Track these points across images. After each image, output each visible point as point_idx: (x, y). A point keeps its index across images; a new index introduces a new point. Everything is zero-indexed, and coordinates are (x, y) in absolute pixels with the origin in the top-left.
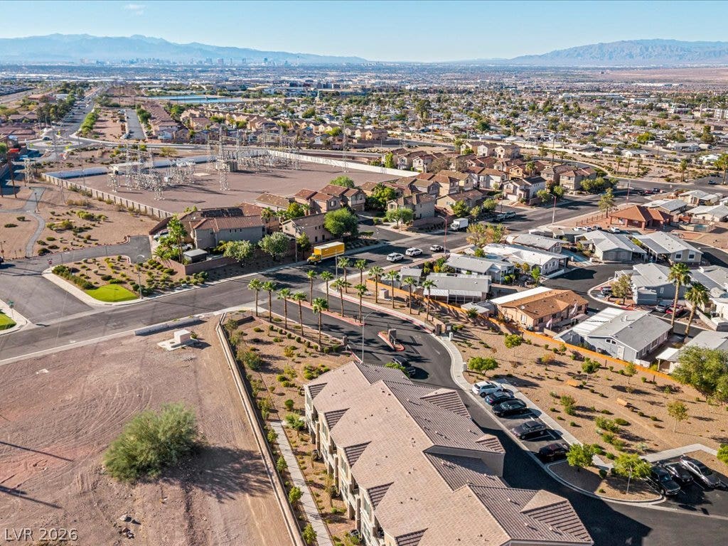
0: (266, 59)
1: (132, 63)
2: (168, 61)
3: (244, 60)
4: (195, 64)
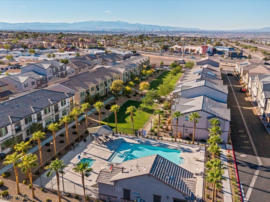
0: (160, 29)
1: (114, 30)
2: (126, 30)
3: (153, 29)
4: (135, 30)
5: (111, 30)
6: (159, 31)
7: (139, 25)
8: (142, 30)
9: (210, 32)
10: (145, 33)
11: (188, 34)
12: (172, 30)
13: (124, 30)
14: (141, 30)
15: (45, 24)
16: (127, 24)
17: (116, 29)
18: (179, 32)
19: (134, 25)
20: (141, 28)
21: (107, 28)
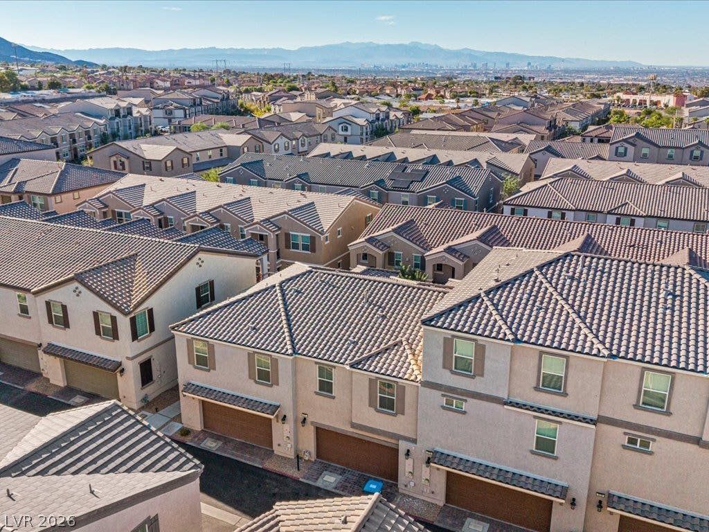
0: (529, 64)
2: (436, 66)
3: (508, 64)
4: (460, 68)
5: (397, 66)
6: (526, 68)
7: (470, 54)
9: (672, 73)
10: (489, 73)
11: (608, 76)
12: (563, 66)
13: (431, 66)
14: (475, 66)
15: (230, 53)
16: (437, 51)
17: (409, 64)
18: (582, 71)
19: (457, 54)
20: (475, 62)
21: (387, 62)
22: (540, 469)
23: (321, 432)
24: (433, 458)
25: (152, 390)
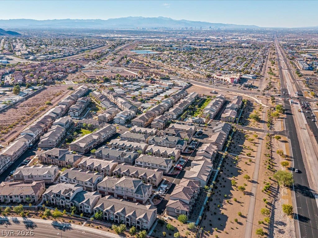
1: (156, 29)
2: (170, 28)
3: (201, 27)
4: (180, 29)
6: (209, 29)
7: (185, 22)
8: (189, 28)
9: (270, 32)
10: (192, 33)
11: (243, 34)
12: (224, 28)
13: (168, 28)
14: (187, 29)
15: (76, 21)
16: (171, 20)
18: (233, 31)
19: (179, 22)
20: (187, 26)
21: (148, 27)
22: (122, 194)
23: (109, 193)
24: (116, 194)
25: (95, 189)
